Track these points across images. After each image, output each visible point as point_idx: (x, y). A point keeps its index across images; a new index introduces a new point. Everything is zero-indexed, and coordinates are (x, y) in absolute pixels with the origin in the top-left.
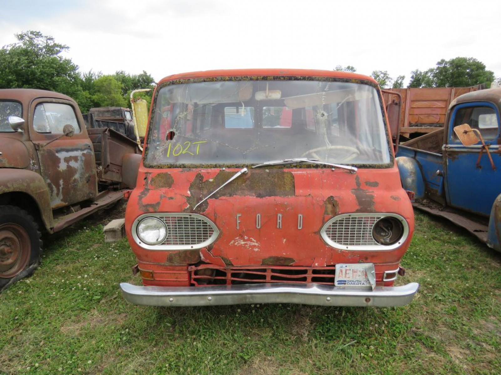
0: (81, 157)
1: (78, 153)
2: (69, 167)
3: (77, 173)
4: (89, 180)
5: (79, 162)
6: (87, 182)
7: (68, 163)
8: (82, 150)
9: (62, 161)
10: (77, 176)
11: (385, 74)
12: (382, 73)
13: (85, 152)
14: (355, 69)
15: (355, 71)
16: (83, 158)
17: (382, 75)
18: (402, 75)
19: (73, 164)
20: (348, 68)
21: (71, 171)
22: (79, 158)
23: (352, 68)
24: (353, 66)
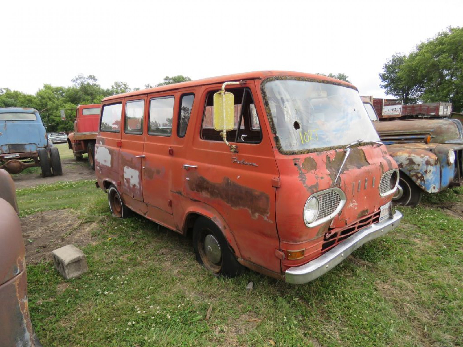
11: (125, 85)
12: (123, 84)
14: (96, 78)
15: (96, 80)
17: (123, 86)
18: (137, 88)
20: (90, 77)
23: (94, 78)
24: (95, 76)
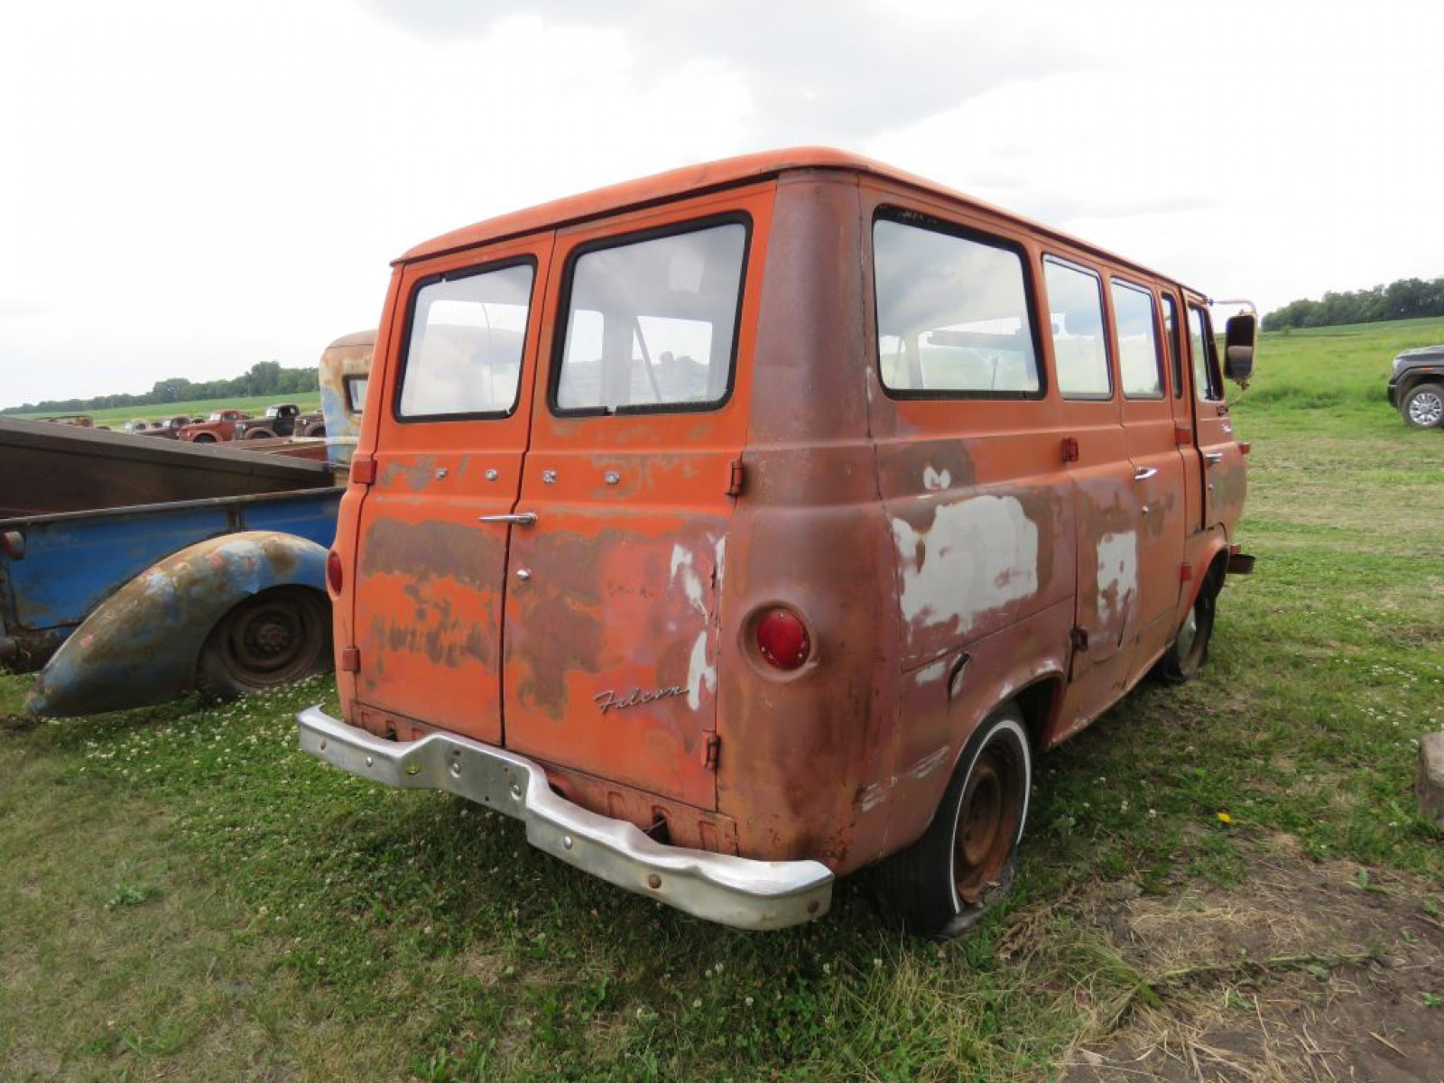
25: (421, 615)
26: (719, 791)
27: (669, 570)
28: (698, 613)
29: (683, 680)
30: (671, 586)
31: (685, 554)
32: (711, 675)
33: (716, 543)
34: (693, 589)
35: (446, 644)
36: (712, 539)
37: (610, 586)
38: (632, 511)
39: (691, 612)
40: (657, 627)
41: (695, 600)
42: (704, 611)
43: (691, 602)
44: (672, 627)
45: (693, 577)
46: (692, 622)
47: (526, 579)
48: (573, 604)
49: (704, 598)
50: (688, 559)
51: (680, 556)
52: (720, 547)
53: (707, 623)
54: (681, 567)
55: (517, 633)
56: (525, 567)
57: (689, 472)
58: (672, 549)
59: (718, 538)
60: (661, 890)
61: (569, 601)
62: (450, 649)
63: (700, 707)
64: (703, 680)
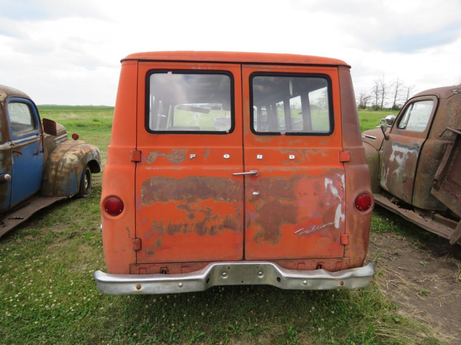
0: (406, 155)
1: (405, 151)
2: (395, 160)
3: (399, 168)
4: (405, 181)
5: (402, 159)
6: (403, 182)
7: (395, 157)
8: (410, 149)
9: (393, 153)
10: (397, 171)
13: (411, 151)
16: (407, 157)
19: (398, 159)
21: (395, 165)
22: (404, 155)
25: (192, 216)
26: (345, 250)
27: (324, 186)
28: (337, 198)
29: (333, 220)
30: (326, 191)
31: (329, 181)
32: (343, 217)
33: (341, 176)
34: (335, 191)
35: (209, 227)
36: (339, 176)
37: (300, 194)
38: (305, 168)
39: (335, 198)
40: (322, 205)
41: (336, 195)
42: (340, 198)
43: (334, 195)
44: (328, 204)
45: (334, 187)
46: (335, 202)
47: (257, 196)
48: (282, 201)
49: (339, 194)
50: (331, 182)
51: (327, 182)
52: (343, 178)
53: (341, 201)
54: (329, 185)
55: (253, 216)
56: (256, 191)
57: (324, 155)
58: (324, 180)
59: (342, 175)
60: (344, 285)
61: (281, 201)
62: (212, 228)
63: (340, 227)
64: (341, 218)
